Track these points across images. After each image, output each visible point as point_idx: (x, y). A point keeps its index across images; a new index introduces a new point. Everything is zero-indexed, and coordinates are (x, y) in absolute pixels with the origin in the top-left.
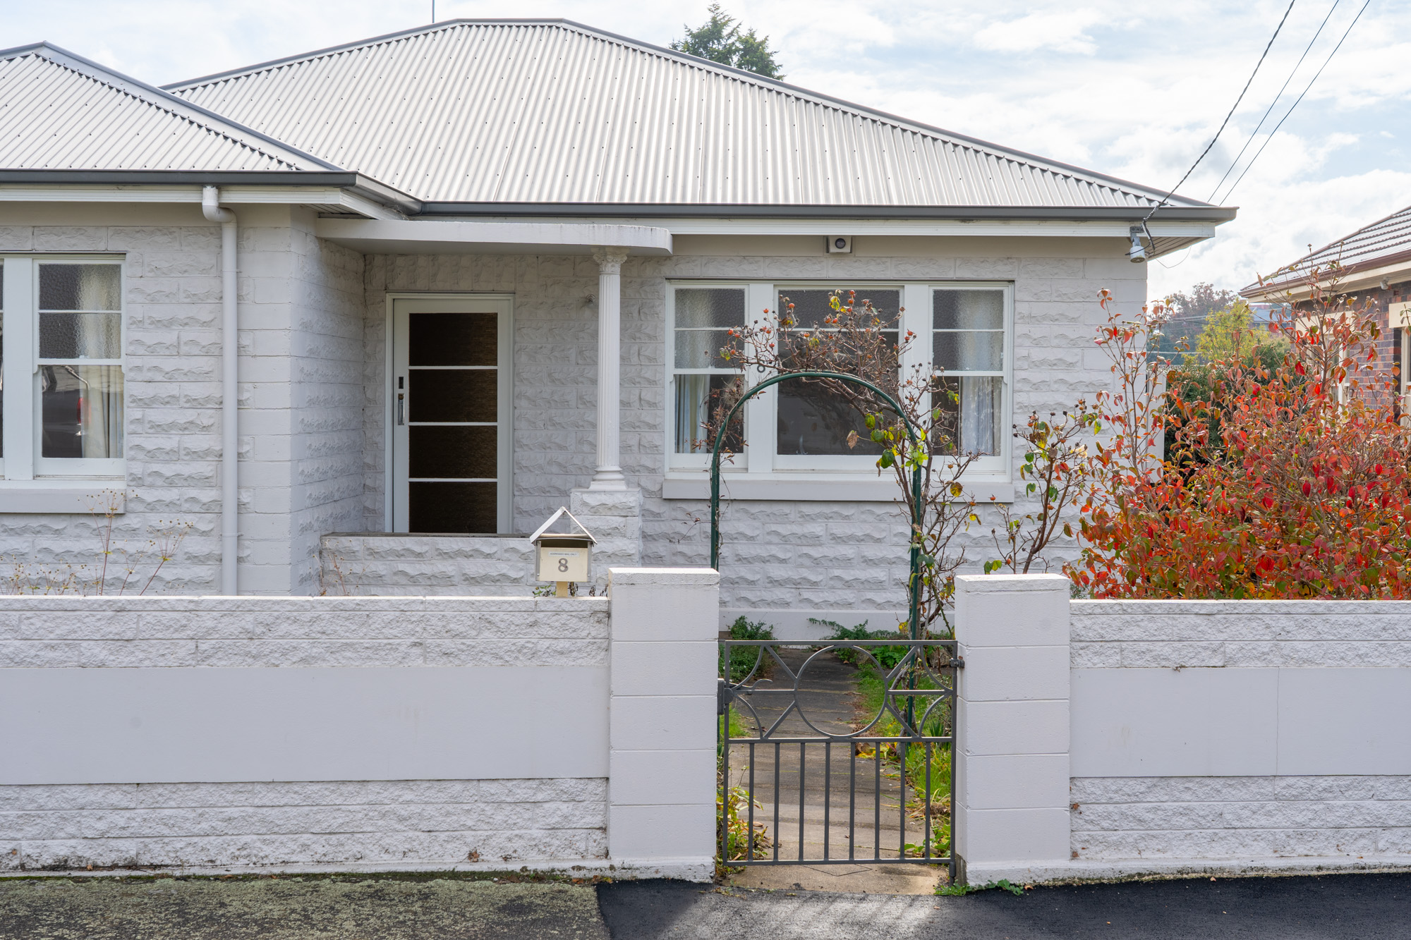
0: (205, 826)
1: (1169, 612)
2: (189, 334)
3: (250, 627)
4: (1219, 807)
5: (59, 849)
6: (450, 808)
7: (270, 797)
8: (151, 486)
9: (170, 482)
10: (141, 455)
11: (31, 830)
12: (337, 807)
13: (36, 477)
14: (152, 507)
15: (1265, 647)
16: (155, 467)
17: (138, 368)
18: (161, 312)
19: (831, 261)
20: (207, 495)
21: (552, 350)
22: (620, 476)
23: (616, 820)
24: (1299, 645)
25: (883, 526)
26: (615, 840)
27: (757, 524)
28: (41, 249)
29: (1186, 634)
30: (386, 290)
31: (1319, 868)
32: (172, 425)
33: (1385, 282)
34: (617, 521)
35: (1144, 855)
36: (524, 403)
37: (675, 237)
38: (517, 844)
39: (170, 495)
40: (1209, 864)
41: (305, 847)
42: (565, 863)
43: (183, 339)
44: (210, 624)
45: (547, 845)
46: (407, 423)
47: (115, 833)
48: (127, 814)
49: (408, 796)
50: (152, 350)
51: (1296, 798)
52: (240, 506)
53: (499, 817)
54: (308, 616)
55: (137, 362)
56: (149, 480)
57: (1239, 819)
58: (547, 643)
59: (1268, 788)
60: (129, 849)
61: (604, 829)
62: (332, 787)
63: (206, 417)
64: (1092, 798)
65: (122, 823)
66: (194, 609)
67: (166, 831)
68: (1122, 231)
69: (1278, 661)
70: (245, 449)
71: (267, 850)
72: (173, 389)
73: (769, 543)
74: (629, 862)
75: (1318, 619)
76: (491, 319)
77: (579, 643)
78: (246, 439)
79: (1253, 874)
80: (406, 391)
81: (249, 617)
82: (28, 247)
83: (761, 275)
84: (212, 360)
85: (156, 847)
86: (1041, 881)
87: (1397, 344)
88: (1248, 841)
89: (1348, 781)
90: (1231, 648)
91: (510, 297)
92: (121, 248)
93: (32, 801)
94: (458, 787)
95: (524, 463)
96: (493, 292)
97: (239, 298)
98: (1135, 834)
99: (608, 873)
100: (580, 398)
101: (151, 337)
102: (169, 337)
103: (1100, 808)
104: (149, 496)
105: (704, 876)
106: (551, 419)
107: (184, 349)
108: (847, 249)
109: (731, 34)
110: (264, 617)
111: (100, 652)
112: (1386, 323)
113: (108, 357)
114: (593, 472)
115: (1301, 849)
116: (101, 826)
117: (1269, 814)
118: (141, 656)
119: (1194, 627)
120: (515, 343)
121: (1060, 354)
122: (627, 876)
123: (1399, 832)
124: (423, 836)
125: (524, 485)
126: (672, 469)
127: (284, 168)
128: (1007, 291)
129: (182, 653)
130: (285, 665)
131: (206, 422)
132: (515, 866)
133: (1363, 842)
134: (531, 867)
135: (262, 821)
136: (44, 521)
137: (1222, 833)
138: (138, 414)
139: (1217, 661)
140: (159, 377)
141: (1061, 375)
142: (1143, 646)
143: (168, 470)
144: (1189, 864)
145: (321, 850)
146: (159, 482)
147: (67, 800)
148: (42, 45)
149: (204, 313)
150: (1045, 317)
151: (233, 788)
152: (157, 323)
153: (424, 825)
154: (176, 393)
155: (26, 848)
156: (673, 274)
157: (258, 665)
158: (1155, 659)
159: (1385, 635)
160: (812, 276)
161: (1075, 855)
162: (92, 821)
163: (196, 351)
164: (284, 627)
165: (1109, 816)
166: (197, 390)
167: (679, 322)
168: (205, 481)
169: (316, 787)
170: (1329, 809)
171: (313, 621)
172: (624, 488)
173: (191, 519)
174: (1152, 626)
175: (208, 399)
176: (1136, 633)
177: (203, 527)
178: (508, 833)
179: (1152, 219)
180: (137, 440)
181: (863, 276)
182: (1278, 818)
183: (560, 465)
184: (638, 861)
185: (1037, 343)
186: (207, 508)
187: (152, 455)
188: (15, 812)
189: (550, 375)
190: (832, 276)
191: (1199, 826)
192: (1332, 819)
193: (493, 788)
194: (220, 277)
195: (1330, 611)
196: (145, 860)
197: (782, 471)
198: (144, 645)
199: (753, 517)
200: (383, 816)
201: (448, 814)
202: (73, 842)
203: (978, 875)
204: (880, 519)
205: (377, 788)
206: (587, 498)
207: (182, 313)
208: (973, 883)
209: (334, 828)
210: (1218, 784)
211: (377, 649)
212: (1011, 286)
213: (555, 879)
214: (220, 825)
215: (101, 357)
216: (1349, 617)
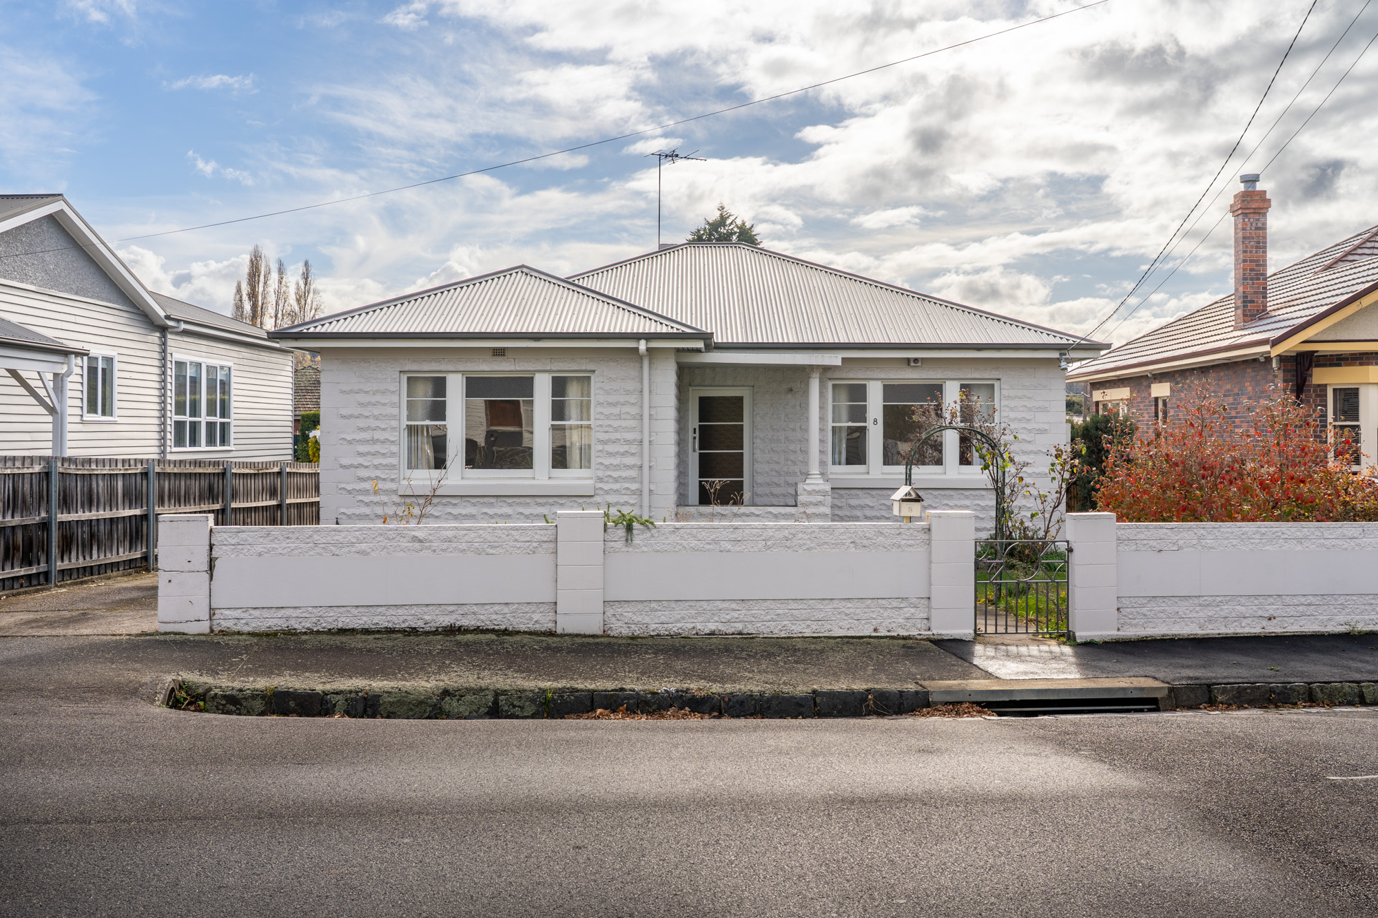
0: (769, 617)
1: (1156, 528)
2: (626, 409)
3: (787, 535)
4: (1177, 609)
5: (712, 626)
6: (866, 610)
7: (794, 605)
8: (607, 482)
9: (616, 480)
10: (602, 467)
11: (700, 619)
12: (821, 610)
13: (550, 478)
14: (607, 492)
15: (1195, 542)
16: (609, 473)
17: (601, 426)
18: (612, 399)
19: (910, 370)
20: (634, 486)
21: (773, 414)
22: (820, 476)
23: (935, 615)
24: (1208, 541)
25: (937, 500)
26: (933, 624)
27: (874, 500)
28: (554, 369)
29: (1162, 537)
30: (690, 385)
31: (1219, 634)
32: (617, 453)
33: (1150, 373)
34: (820, 498)
35: (1147, 629)
36: (758, 441)
37: (843, 359)
38: (893, 625)
39: (616, 486)
40: (1174, 632)
41: (808, 626)
42: (914, 632)
43: (623, 412)
44: (771, 534)
45: (905, 625)
46: (698, 451)
47: (733, 620)
48: (738, 612)
49: (850, 605)
50: (608, 417)
51: (1208, 605)
52: (650, 491)
53: (886, 614)
54: (809, 531)
55: (600, 422)
56: (606, 479)
57: (1185, 614)
58: (905, 542)
59: (1196, 601)
60: (739, 627)
61: (928, 619)
62: (819, 601)
63: (634, 449)
64: (1125, 606)
65: (736, 616)
66: (765, 528)
67: (753, 620)
68: (1055, 355)
69: (1200, 548)
70: (652, 464)
71: (793, 627)
72: (618, 435)
73: (881, 509)
74: (940, 632)
75: (1216, 530)
76: (740, 400)
77: (917, 542)
78: (652, 459)
79: (1192, 637)
80: (697, 435)
81: (787, 531)
82: (548, 368)
83: (876, 377)
84: (636, 422)
85: (749, 626)
86: (1106, 640)
87: (1156, 405)
88: (1189, 623)
89: (1229, 598)
90: (1181, 542)
91: (751, 388)
92: (593, 368)
93: (701, 607)
94: (869, 601)
95: (759, 471)
96: (743, 386)
97: (650, 391)
98: (1143, 621)
99: (932, 637)
100: (786, 438)
101: (607, 411)
102: (616, 411)
103: (1128, 610)
104: (606, 487)
105: (970, 638)
106: (772, 449)
107: (623, 416)
108: (919, 364)
109: (731, 223)
110: (793, 531)
111: (728, 546)
112: (1150, 394)
113: (581, 420)
114: (807, 475)
115: (1210, 627)
116: (728, 617)
117: (1197, 612)
118: (744, 547)
119: (1166, 534)
120: (754, 410)
121: (1023, 415)
122: (940, 638)
123: (1250, 619)
124: (855, 622)
125: (759, 481)
126: (831, 473)
127: (675, 331)
128: (997, 384)
129: (760, 546)
130: (800, 551)
131: (633, 451)
132: (895, 634)
133: (1235, 624)
134: (901, 634)
135: (792, 615)
136: (555, 499)
137: (1178, 620)
138: (600, 447)
139: (1175, 548)
140: (611, 430)
141: (1024, 425)
142: (1145, 542)
143: (615, 474)
144: (1166, 632)
145: (815, 628)
146: (611, 480)
147: (715, 607)
148: (523, 266)
149: (633, 399)
150: (1016, 397)
151: (780, 602)
152: (610, 404)
153: (856, 617)
154: (619, 437)
155: (699, 626)
156: (832, 377)
157: (789, 551)
158: (1150, 547)
159: (1243, 537)
160: (901, 377)
161: (1119, 630)
162: (724, 615)
163: (628, 417)
164: (800, 535)
165: (1132, 613)
166: (629, 436)
167: (834, 400)
168: (633, 479)
169: (813, 601)
170: (1222, 610)
171: (811, 533)
172: (822, 482)
173: (626, 498)
174: (1148, 534)
175: (634, 440)
176: (1142, 536)
177: (632, 502)
178: (890, 621)
179: (1073, 349)
180: (600, 460)
181: (926, 377)
182: (1201, 614)
183: (776, 471)
184: (944, 632)
185: (1012, 409)
186: (634, 493)
187: (607, 467)
188: (694, 612)
189: (771, 427)
190: (911, 377)
191: (1169, 617)
192: (1223, 614)
193: (883, 602)
194: (642, 382)
195: (1220, 527)
196: (745, 631)
197: (886, 474)
198: (745, 543)
199: (873, 496)
200: (839, 613)
201: (865, 613)
202: (717, 624)
203: (1081, 637)
204: (936, 497)
205: (837, 602)
206: (805, 487)
207: (622, 399)
208: (1078, 641)
209: (820, 618)
210: (1177, 599)
211: (836, 544)
212: (999, 382)
213: (911, 639)
214: (775, 617)
215: (577, 420)
216: (1229, 530)
